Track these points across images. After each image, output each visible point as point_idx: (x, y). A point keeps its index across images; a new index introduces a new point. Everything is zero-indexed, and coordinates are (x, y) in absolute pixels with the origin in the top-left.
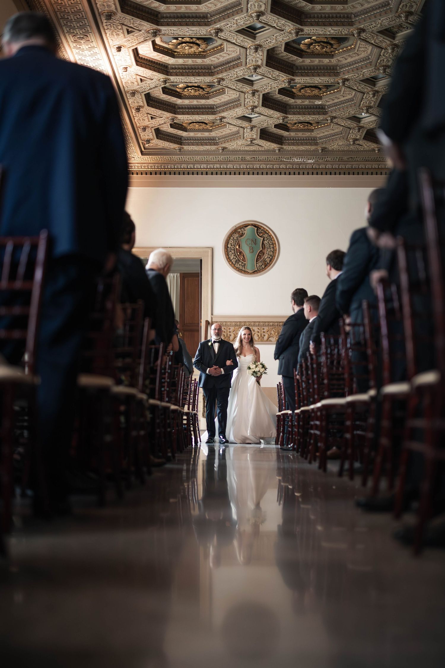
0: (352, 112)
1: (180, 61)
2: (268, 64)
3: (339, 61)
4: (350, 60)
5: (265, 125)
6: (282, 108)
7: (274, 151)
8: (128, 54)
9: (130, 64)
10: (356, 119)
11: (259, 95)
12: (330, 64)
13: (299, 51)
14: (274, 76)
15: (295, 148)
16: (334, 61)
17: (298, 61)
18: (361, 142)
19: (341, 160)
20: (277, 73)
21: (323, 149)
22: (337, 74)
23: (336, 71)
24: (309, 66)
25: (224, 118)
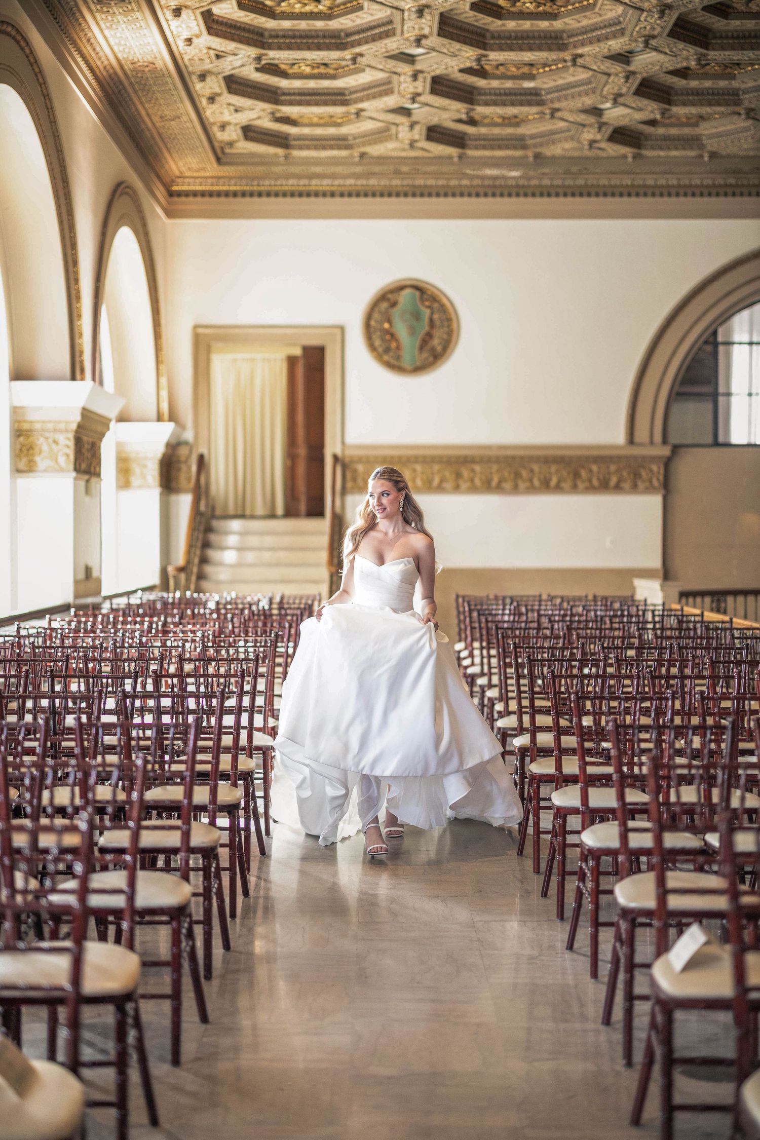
0: (588, 101)
1: (286, 24)
2: (442, 33)
3: (566, 24)
4: (585, 22)
5: (435, 121)
6: (466, 94)
7: (450, 157)
8: (193, 18)
9: (197, 32)
10: (596, 112)
11: (425, 78)
12: (551, 29)
13: (495, 8)
14: (452, 50)
15: (487, 153)
16: (558, 24)
17: (495, 24)
18: (603, 145)
19: (568, 172)
20: (457, 46)
21: (537, 156)
22: (563, 47)
23: (561, 42)
24: (515, 32)
25: (363, 110)
